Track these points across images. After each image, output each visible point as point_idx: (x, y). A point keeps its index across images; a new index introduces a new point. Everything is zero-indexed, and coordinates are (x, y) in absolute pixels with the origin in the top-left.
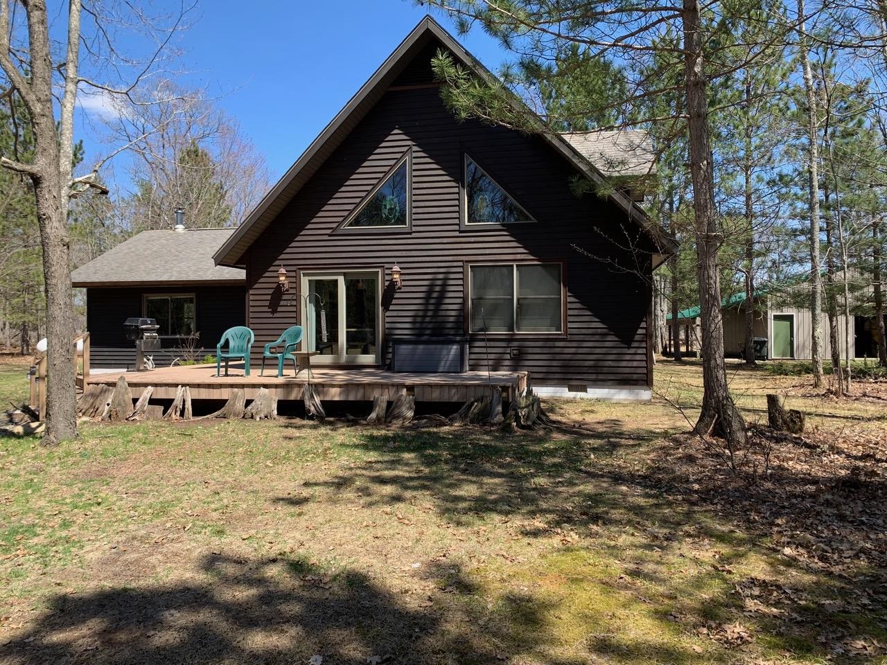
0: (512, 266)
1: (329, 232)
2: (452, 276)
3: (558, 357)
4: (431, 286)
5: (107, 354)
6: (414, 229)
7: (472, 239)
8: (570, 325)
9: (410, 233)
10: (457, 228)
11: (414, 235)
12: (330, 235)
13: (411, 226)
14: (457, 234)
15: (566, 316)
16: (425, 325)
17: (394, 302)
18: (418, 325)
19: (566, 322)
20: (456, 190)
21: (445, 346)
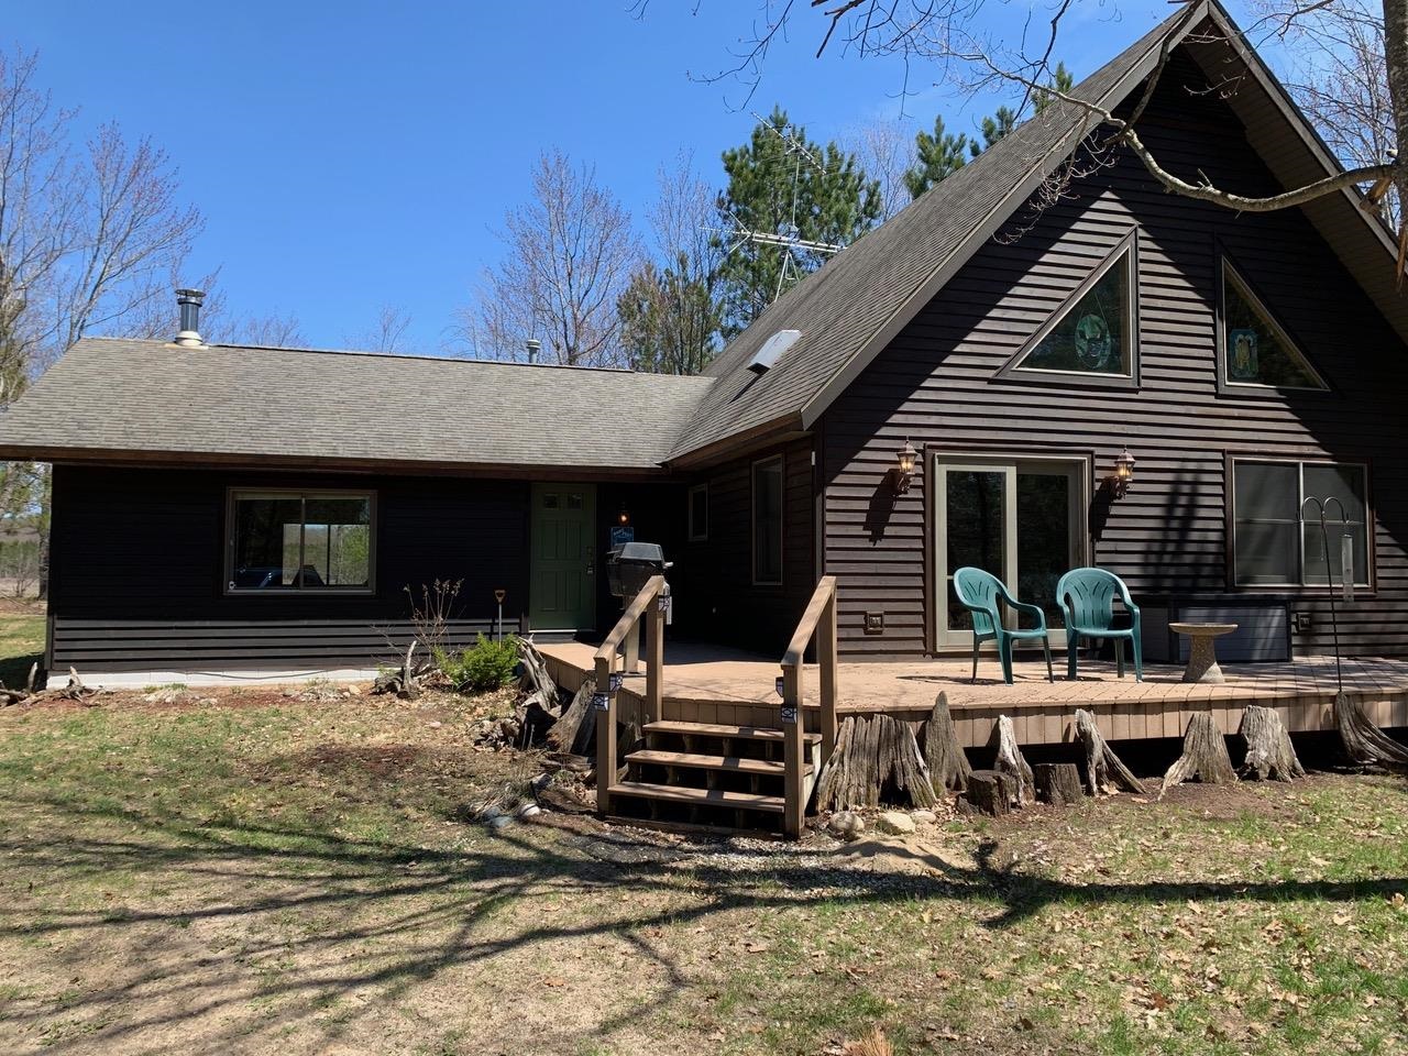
0: (1297, 465)
1: (990, 374)
2: (1206, 478)
3: (1362, 628)
4: (1174, 495)
5: (112, 634)
6: (1144, 383)
7: (1236, 412)
8: (1380, 573)
9: (1135, 391)
10: (1211, 388)
11: (1142, 395)
12: (990, 381)
13: (1139, 377)
14: (1211, 399)
15: (1374, 556)
16: (1163, 570)
17: (1110, 522)
18: (1151, 571)
19: (1375, 568)
20: (1209, 319)
21: (1262, 612)
